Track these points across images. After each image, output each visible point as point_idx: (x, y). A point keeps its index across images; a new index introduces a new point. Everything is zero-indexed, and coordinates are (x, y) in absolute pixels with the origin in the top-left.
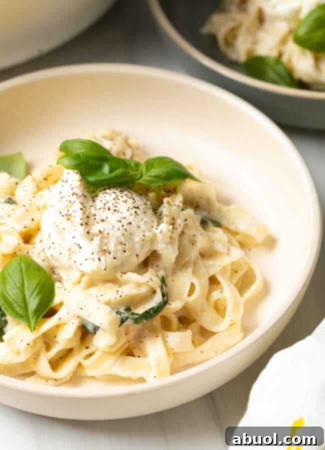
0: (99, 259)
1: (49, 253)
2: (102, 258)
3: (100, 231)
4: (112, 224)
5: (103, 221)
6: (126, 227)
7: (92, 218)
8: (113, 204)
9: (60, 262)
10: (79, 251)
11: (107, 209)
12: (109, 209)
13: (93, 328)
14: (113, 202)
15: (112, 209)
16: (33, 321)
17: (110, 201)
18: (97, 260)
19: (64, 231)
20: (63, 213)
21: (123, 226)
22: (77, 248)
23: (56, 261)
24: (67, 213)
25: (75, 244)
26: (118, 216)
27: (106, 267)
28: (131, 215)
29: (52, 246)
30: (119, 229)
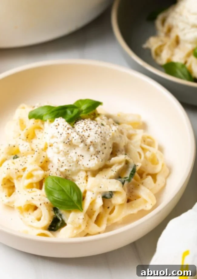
0: (97, 157)
1: (62, 169)
2: (98, 156)
3: (91, 142)
4: (94, 136)
5: (89, 136)
7: (83, 137)
9: (71, 171)
10: (83, 159)
11: (86, 130)
13: (110, 195)
14: (86, 126)
15: (88, 129)
16: (79, 206)
17: (84, 126)
18: (96, 158)
19: (69, 152)
20: (66, 142)
21: (99, 135)
22: (81, 158)
23: (69, 171)
24: (68, 140)
25: (79, 156)
26: (93, 131)
27: (102, 159)
28: (98, 128)
29: (63, 164)
30: (98, 137)
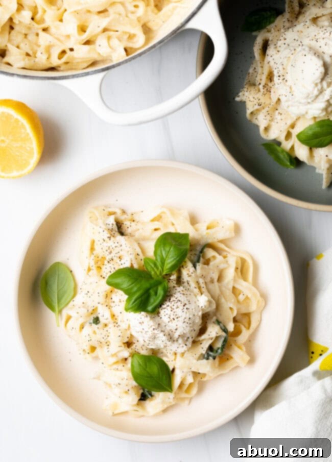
3: (179, 335)
4: (182, 327)
5: (176, 329)
6: (189, 322)
8: (173, 315)
12: (174, 319)
14: (172, 313)
17: (170, 313)
21: (187, 323)
26: (181, 319)
28: (186, 313)
30: (187, 326)
